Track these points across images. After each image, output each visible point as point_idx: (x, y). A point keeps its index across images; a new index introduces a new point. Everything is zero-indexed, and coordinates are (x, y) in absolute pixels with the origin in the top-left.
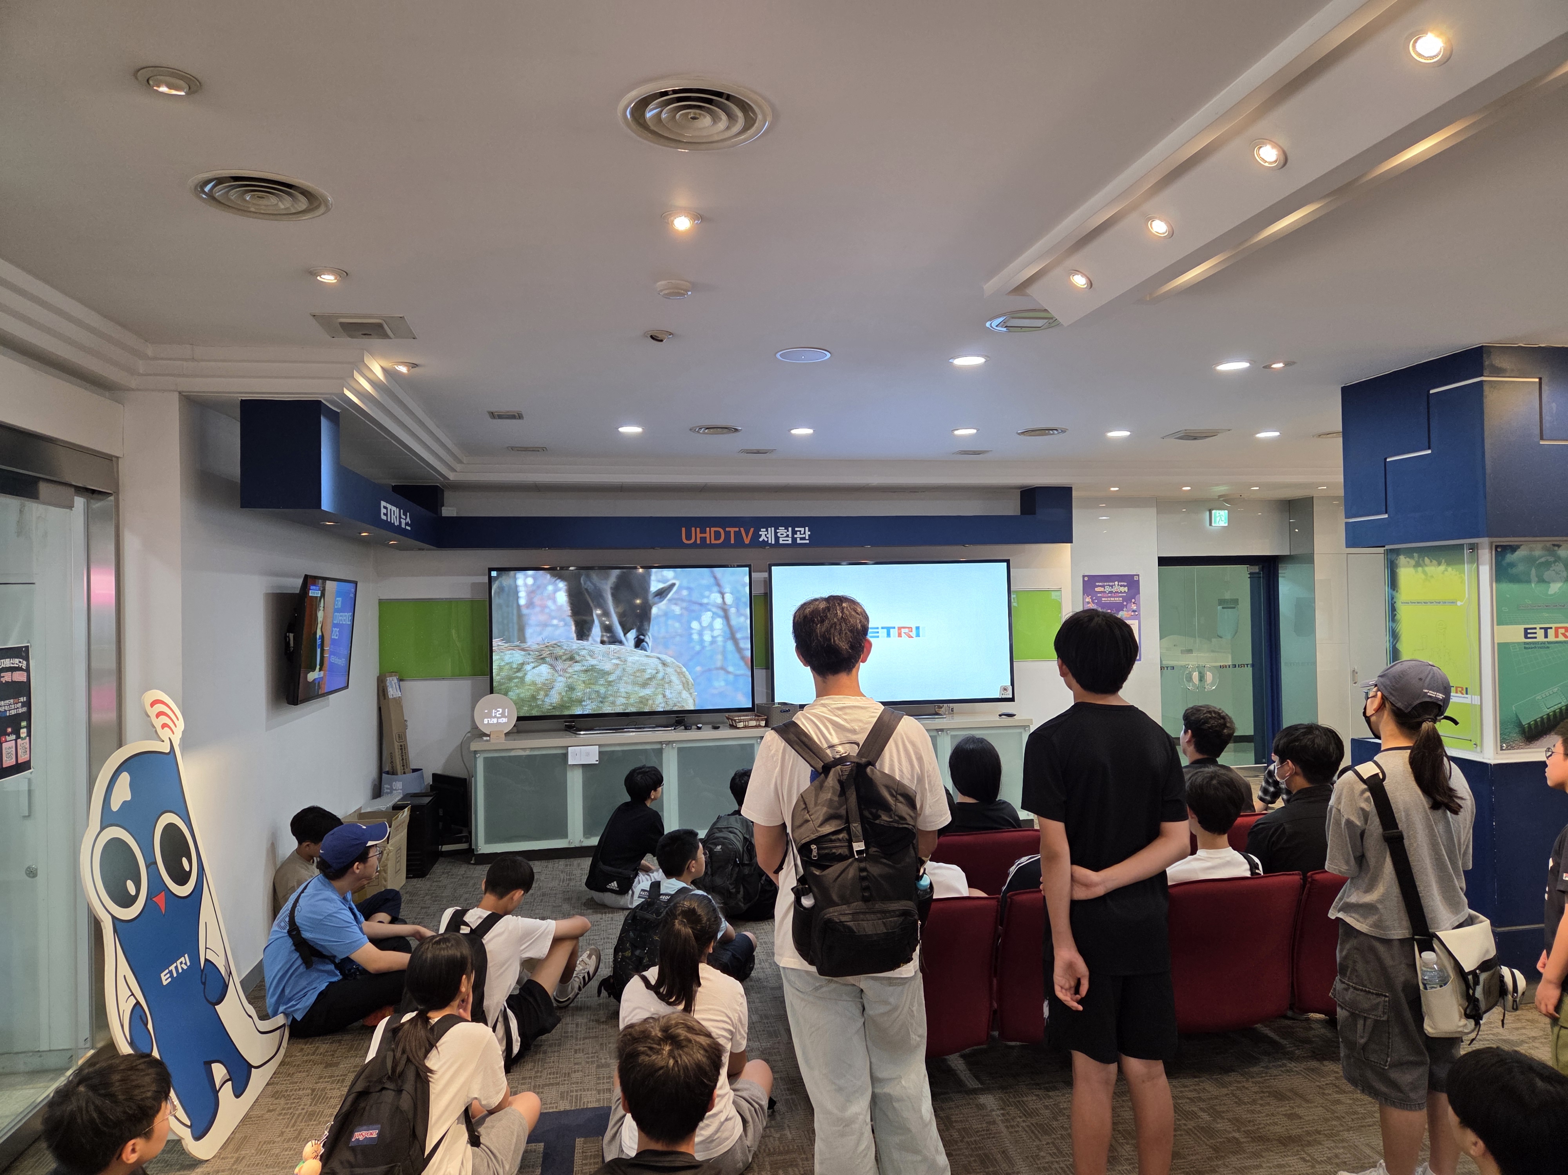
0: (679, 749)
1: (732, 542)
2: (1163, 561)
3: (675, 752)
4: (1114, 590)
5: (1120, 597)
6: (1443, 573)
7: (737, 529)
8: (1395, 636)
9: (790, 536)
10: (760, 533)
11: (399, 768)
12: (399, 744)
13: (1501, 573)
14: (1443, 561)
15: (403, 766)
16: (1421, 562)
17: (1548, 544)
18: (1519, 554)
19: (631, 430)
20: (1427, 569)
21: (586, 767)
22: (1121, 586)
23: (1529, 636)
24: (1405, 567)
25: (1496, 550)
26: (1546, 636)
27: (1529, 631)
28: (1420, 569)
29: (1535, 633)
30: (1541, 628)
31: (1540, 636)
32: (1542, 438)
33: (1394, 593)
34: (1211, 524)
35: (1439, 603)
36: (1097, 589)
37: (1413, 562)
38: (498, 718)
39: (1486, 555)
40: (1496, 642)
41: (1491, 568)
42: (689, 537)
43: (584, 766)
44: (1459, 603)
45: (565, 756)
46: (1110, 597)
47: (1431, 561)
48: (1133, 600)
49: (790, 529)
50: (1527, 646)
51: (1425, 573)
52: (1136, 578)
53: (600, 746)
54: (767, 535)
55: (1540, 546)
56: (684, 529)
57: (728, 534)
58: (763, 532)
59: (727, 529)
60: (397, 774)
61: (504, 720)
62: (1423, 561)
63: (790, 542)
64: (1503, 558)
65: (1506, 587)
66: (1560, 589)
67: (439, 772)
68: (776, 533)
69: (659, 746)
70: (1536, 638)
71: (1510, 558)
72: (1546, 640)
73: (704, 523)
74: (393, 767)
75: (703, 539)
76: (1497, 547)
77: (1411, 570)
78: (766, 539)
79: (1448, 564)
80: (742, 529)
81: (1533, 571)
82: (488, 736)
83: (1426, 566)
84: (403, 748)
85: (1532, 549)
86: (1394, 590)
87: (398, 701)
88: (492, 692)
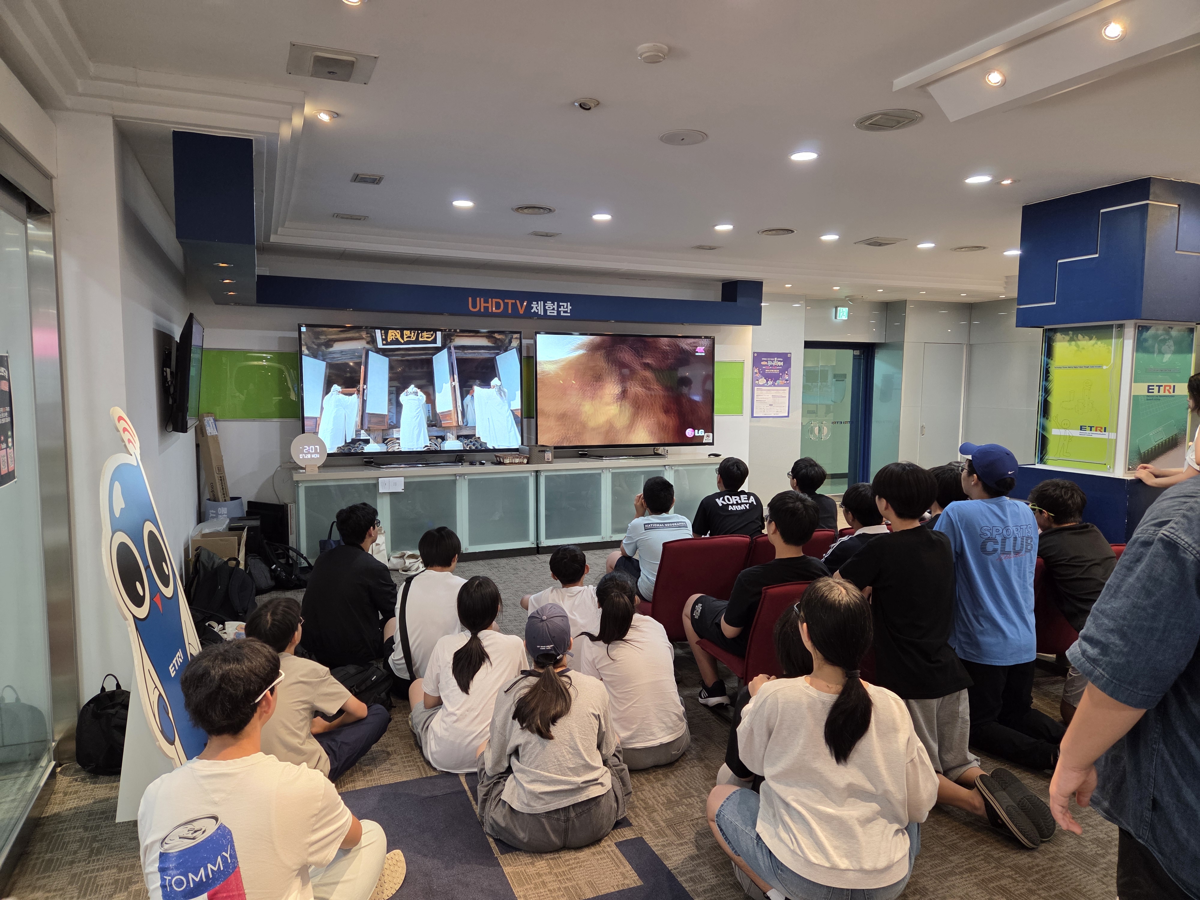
0: (469, 480)
1: (510, 311)
2: (809, 345)
3: (467, 483)
4: (774, 364)
5: (778, 369)
6: (1093, 345)
7: (514, 301)
8: (1047, 391)
9: (556, 309)
10: (532, 305)
11: (220, 495)
12: (219, 475)
13: (1140, 346)
14: (1094, 337)
15: (224, 494)
16: (1075, 338)
17: (1167, 327)
18: (1151, 332)
19: (463, 204)
20: (1079, 343)
21: (393, 495)
22: (779, 361)
23: (1150, 391)
24: (1060, 341)
25: (1138, 329)
26: (1159, 392)
27: (1150, 387)
28: (1073, 343)
29: (1153, 389)
30: (1157, 386)
31: (1156, 393)
32: (1176, 250)
33: (1049, 361)
34: (836, 318)
35: (1088, 367)
36: (763, 363)
37: (1067, 338)
38: (311, 454)
39: (1130, 332)
40: (1132, 395)
41: (1134, 342)
42: (474, 306)
43: (391, 494)
44: (1105, 367)
45: (376, 486)
46: (771, 369)
47: (1084, 337)
48: (786, 372)
49: (556, 303)
50: (1148, 398)
51: (1078, 346)
52: (789, 356)
53: (405, 477)
54: (537, 307)
55: (1161, 327)
56: (470, 299)
57: (506, 305)
58: (534, 304)
59: (506, 301)
60: (219, 501)
61: (318, 456)
62: (1077, 337)
63: (555, 314)
64: (1141, 335)
65: (1141, 355)
66: (1169, 358)
67: (252, 500)
68: (545, 306)
69: (453, 478)
70: (1153, 392)
71: (1147, 334)
72: (1159, 394)
73: (487, 294)
74: (214, 495)
75: (486, 308)
76: (1139, 326)
77: (1066, 344)
78: (537, 311)
79: (1098, 339)
80: (518, 301)
81: (1156, 346)
82: (304, 469)
83: (1079, 340)
84: (223, 479)
85: (1157, 330)
86: (1049, 358)
87: (215, 438)
88: (303, 432)
